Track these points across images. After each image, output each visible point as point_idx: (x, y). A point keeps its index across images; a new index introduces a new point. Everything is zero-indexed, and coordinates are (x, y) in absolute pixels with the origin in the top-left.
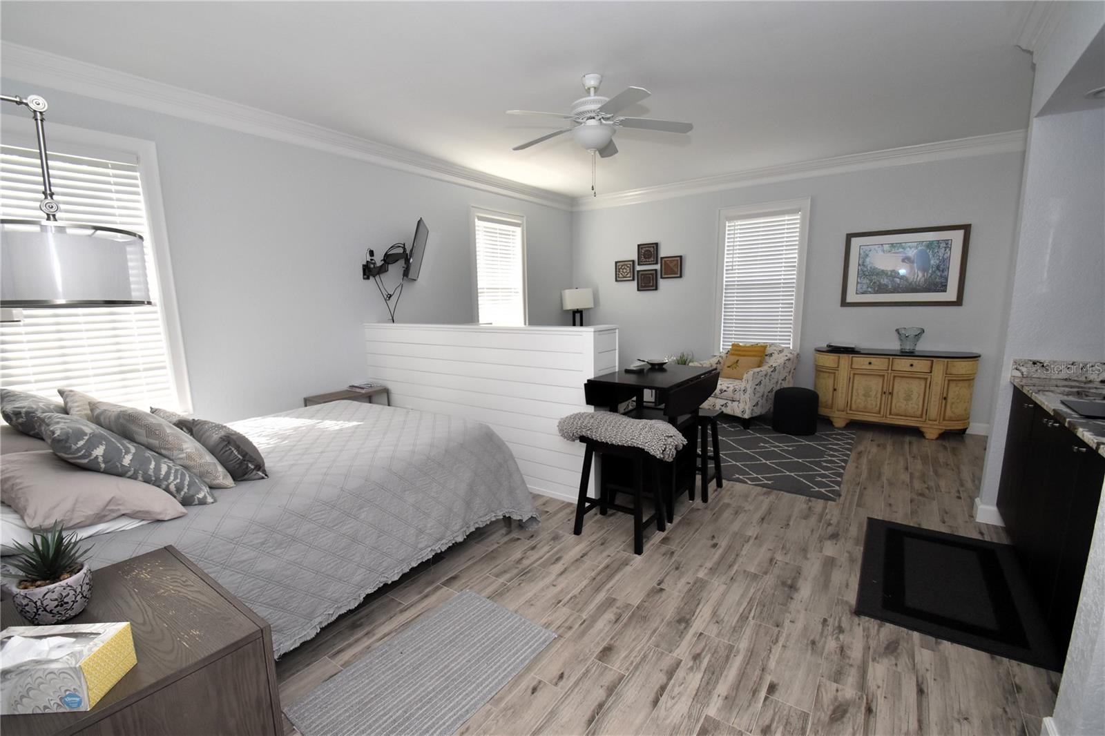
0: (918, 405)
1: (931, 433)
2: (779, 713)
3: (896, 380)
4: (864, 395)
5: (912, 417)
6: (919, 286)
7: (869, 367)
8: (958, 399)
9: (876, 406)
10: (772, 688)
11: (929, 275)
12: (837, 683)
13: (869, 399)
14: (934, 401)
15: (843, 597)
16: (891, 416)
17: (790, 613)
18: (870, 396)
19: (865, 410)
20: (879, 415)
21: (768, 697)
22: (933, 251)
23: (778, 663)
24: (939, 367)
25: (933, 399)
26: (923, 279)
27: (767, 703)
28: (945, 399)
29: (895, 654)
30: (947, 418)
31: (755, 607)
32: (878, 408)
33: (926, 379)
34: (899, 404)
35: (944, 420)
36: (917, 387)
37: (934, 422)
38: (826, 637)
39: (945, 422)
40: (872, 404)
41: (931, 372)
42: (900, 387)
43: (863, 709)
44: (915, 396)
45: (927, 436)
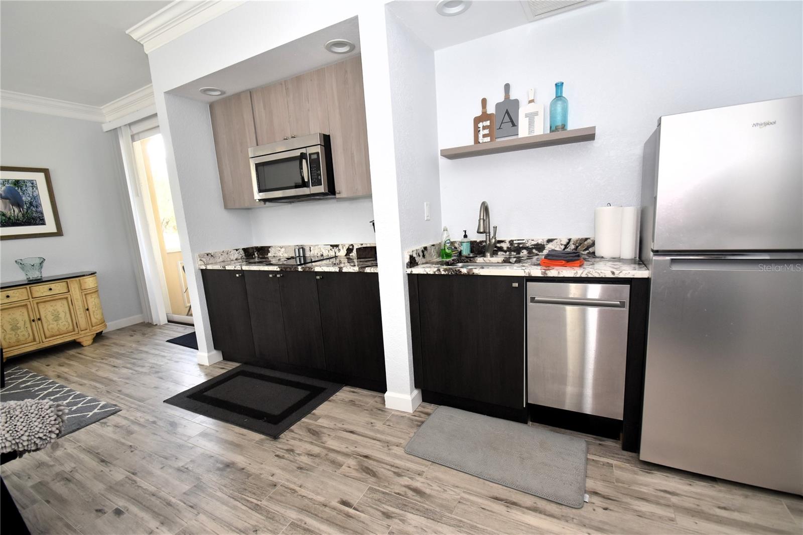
0: (67, 322)
1: (86, 340)
2: (370, 504)
3: (40, 307)
4: (12, 329)
5: (66, 333)
6: (19, 220)
7: (7, 301)
8: (95, 307)
9: (29, 336)
10: (345, 503)
11: (25, 210)
12: (342, 465)
13: (19, 332)
14: (80, 314)
15: (254, 440)
16: (47, 340)
17: (261, 474)
18: (18, 328)
19: (18, 343)
20: (35, 343)
21: (354, 508)
22: (21, 189)
23: (318, 494)
24: (74, 285)
25: (78, 313)
26: (20, 215)
27: (360, 509)
28: (88, 310)
29: (319, 433)
30: (94, 325)
31: (244, 497)
32: (31, 337)
33: (66, 298)
34: (50, 325)
35: (92, 326)
36: (61, 307)
37: (86, 331)
38: (296, 460)
39: (94, 328)
40: (24, 335)
41: (69, 292)
42: (46, 311)
43: (365, 459)
44: (62, 315)
45: (84, 344)
